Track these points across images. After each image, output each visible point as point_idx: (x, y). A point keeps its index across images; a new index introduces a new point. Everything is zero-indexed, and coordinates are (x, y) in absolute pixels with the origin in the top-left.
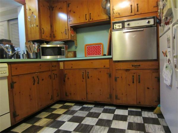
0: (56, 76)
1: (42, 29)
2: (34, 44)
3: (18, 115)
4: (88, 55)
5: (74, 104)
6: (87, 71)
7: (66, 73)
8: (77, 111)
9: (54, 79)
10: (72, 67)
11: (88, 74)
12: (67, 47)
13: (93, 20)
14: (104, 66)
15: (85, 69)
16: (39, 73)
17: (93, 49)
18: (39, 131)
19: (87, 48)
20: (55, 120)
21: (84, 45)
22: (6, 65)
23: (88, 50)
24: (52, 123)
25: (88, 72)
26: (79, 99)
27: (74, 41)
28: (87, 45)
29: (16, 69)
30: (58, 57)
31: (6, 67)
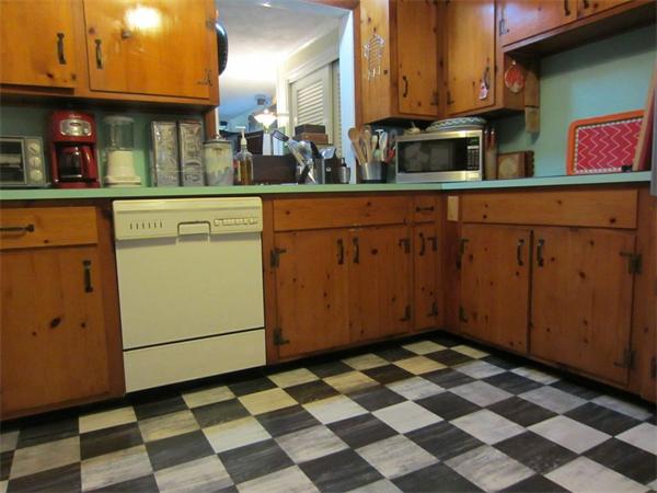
0: (429, 244)
1: (401, 79)
2: (374, 133)
3: (288, 342)
4: (579, 168)
5: (484, 355)
6: (539, 234)
7: (463, 236)
8: (474, 380)
9: (421, 254)
10: (485, 217)
11: (539, 249)
12: (493, 138)
13: (599, 10)
14: (613, 221)
15: (531, 228)
16: (361, 229)
17: (608, 139)
18: (320, 399)
19: (582, 135)
20: (382, 386)
21: (569, 124)
22: (258, 202)
23: (580, 148)
24: (368, 390)
25: (542, 241)
26: (500, 338)
27: (522, 112)
28: (577, 125)
29: (288, 213)
30: (459, 176)
31: (257, 208)
